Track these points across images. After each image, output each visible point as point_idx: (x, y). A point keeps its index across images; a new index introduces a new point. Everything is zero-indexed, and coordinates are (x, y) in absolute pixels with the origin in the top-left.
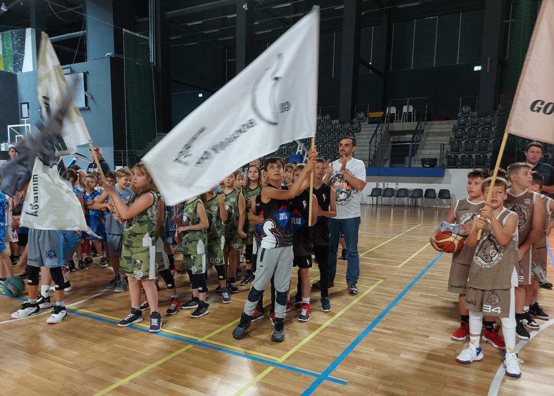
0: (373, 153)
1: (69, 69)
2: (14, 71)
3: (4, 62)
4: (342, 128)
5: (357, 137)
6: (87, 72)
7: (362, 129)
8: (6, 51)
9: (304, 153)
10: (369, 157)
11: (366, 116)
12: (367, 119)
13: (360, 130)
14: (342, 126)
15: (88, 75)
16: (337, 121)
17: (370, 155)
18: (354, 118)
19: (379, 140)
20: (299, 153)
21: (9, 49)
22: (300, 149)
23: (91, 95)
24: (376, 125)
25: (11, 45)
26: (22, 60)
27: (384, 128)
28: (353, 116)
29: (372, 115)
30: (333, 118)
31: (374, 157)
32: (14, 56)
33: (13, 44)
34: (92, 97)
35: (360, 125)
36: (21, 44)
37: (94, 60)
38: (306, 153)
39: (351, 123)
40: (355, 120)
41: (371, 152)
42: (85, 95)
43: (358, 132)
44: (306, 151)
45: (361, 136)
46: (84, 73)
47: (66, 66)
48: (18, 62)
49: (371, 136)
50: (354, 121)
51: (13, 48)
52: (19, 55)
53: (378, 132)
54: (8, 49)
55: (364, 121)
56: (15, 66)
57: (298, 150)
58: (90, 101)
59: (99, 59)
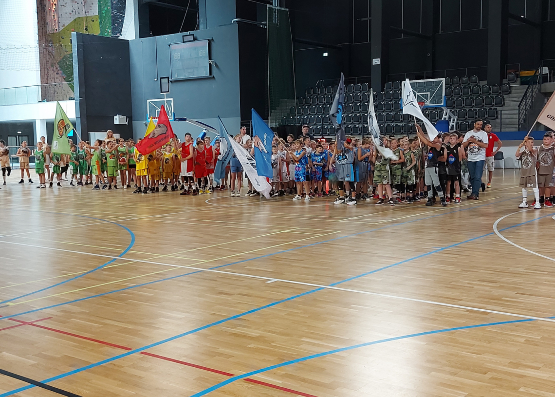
0: (523, 116)
1: (192, 36)
2: (112, 33)
3: (100, 23)
4: (490, 90)
5: (507, 99)
6: (212, 39)
7: (513, 91)
8: (104, 12)
9: (450, 118)
10: (519, 121)
11: (517, 76)
12: (519, 79)
13: (510, 93)
14: (490, 88)
15: (212, 43)
16: (485, 82)
17: (519, 119)
18: (504, 78)
19: (529, 102)
20: (445, 119)
21: (108, 8)
22: (446, 115)
23: (216, 63)
24: (527, 86)
25: (110, 4)
26: (122, 21)
27: (536, 89)
28: (503, 77)
29: (525, 73)
30: (480, 79)
31: (525, 120)
32: (113, 17)
33: (112, 4)
34: (217, 66)
35: (510, 87)
36: (121, 4)
37: (219, 26)
38: (452, 119)
39: (501, 84)
40: (505, 81)
41: (520, 115)
42: (210, 64)
43: (509, 94)
44: (452, 117)
45: (511, 99)
46: (208, 40)
47: (188, 33)
48: (117, 23)
49: (521, 99)
50: (504, 83)
51: (112, 8)
52: (118, 15)
53: (528, 94)
54: (106, 8)
55: (515, 82)
56: (113, 28)
57: (444, 116)
58: (214, 70)
59: (225, 25)
